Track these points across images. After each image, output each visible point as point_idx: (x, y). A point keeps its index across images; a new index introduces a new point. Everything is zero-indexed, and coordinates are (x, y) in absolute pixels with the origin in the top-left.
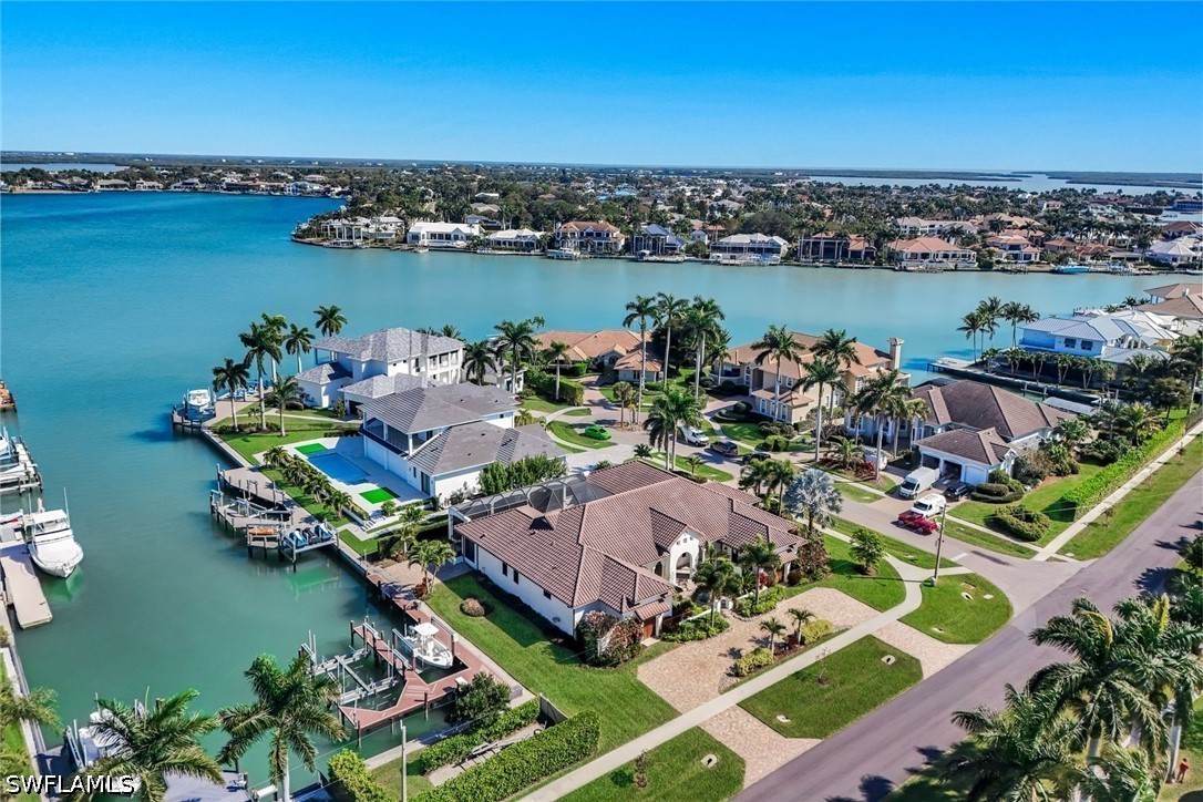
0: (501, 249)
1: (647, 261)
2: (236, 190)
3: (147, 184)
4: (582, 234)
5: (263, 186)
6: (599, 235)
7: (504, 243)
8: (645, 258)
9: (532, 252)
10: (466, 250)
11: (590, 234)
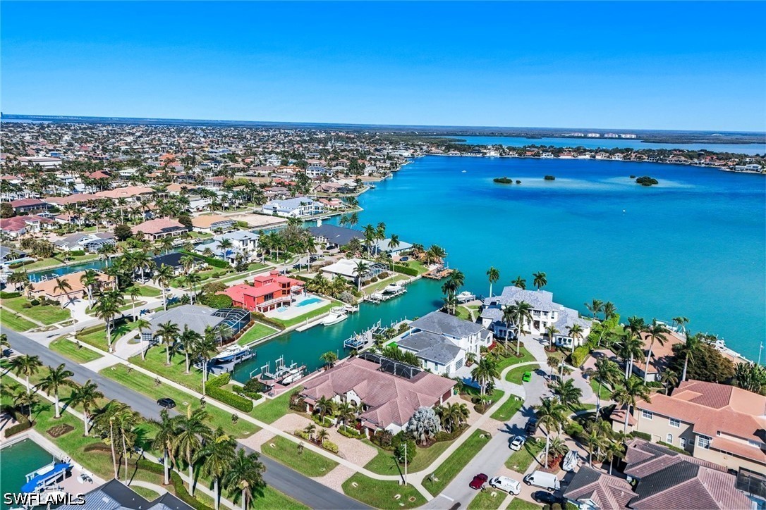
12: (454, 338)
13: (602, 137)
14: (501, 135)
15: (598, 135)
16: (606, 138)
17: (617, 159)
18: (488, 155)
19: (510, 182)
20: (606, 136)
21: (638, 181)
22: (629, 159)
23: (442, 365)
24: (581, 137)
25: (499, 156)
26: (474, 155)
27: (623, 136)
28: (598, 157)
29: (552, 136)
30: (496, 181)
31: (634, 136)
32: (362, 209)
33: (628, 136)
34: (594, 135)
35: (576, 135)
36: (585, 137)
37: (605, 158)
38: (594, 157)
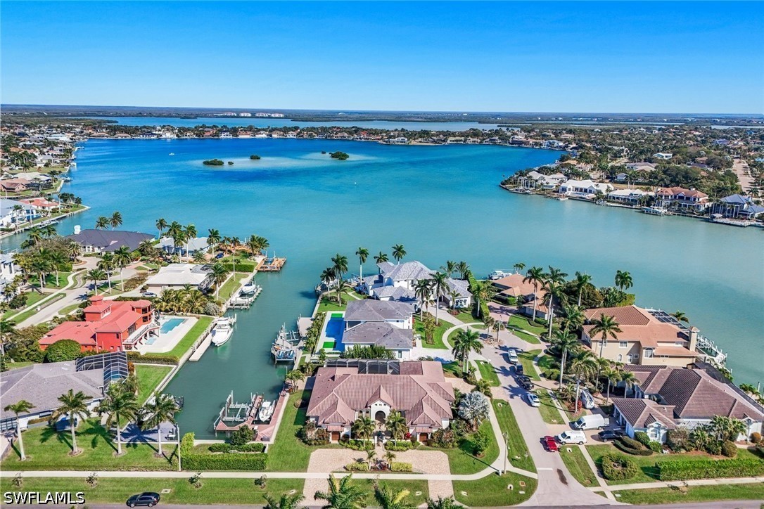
0: (614, 202)
1: (717, 222)
2: (516, 144)
3: (472, 139)
4: (675, 197)
5: (531, 142)
6: (688, 199)
7: (618, 198)
8: (715, 220)
9: (634, 207)
10: (592, 201)
11: (681, 198)
12: (398, 321)
13: (253, 116)
14: (150, 115)
15: (250, 115)
16: (258, 117)
17: (292, 137)
18: (164, 136)
19: (221, 163)
20: (257, 115)
21: (333, 156)
22: (302, 136)
23: (405, 350)
24: (234, 117)
25: (176, 137)
26: (147, 138)
27: (273, 115)
28: (275, 136)
29: (205, 116)
30: (206, 163)
31: (282, 115)
32: (88, 207)
33: (277, 115)
34: (246, 115)
35: (229, 115)
36: (238, 117)
37: (281, 137)
38: (271, 136)
